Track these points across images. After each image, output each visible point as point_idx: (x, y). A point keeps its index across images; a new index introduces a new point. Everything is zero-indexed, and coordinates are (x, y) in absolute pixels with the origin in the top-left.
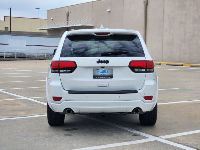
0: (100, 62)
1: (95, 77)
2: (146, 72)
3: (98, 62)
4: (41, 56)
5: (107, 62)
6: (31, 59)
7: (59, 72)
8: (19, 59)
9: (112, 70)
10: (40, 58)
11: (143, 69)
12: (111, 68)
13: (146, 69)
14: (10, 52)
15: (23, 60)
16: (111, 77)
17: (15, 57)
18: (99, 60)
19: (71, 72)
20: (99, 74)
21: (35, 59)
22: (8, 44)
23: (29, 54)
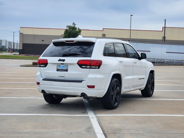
0: (60, 60)
1: (58, 70)
2: (90, 68)
3: (59, 61)
4: (179, 62)
5: (64, 60)
6: (169, 65)
8: (158, 64)
9: (68, 66)
10: (178, 64)
11: (88, 66)
12: (67, 65)
13: (90, 66)
14: (151, 58)
15: (162, 65)
16: (67, 70)
17: (155, 63)
18: (60, 59)
19: (45, 66)
20: (60, 68)
21: (173, 65)
22: (150, 51)
23: (168, 61)
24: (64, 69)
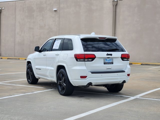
0: (108, 55)
1: (105, 63)
2: (127, 60)
5: (111, 55)
7: (85, 61)
9: (113, 59)
12: (112, 58)
13: (128, 58)
16: (112, 63)
20: (107, 62)
24: (110, 62)
